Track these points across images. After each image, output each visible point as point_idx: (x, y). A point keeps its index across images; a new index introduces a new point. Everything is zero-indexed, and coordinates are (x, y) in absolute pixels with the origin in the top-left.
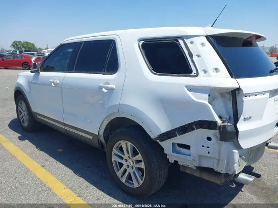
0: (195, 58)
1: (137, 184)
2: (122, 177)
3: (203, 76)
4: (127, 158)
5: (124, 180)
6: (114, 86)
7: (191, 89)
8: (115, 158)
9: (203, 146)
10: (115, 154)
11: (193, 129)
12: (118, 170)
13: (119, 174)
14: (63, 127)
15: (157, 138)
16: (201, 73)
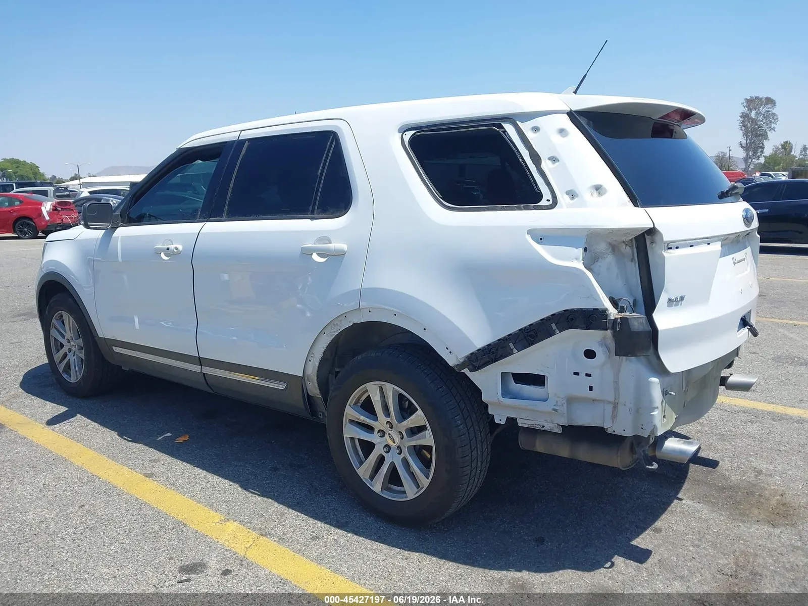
0: (546, 165)
1: (416, 490)
2: (372, 477)
3: (569, 206)
4: (385, 428)
5: (377, 486)
6: (344, 247)
7: (542, 237)
8: (350, 432)
9: (576, 374)
10: (352, 422)
11: (551, 334)
12: (361, 463)
13: (363, 471)
14: (196, 368)
15: (463, 365)
16: (562, 198)
